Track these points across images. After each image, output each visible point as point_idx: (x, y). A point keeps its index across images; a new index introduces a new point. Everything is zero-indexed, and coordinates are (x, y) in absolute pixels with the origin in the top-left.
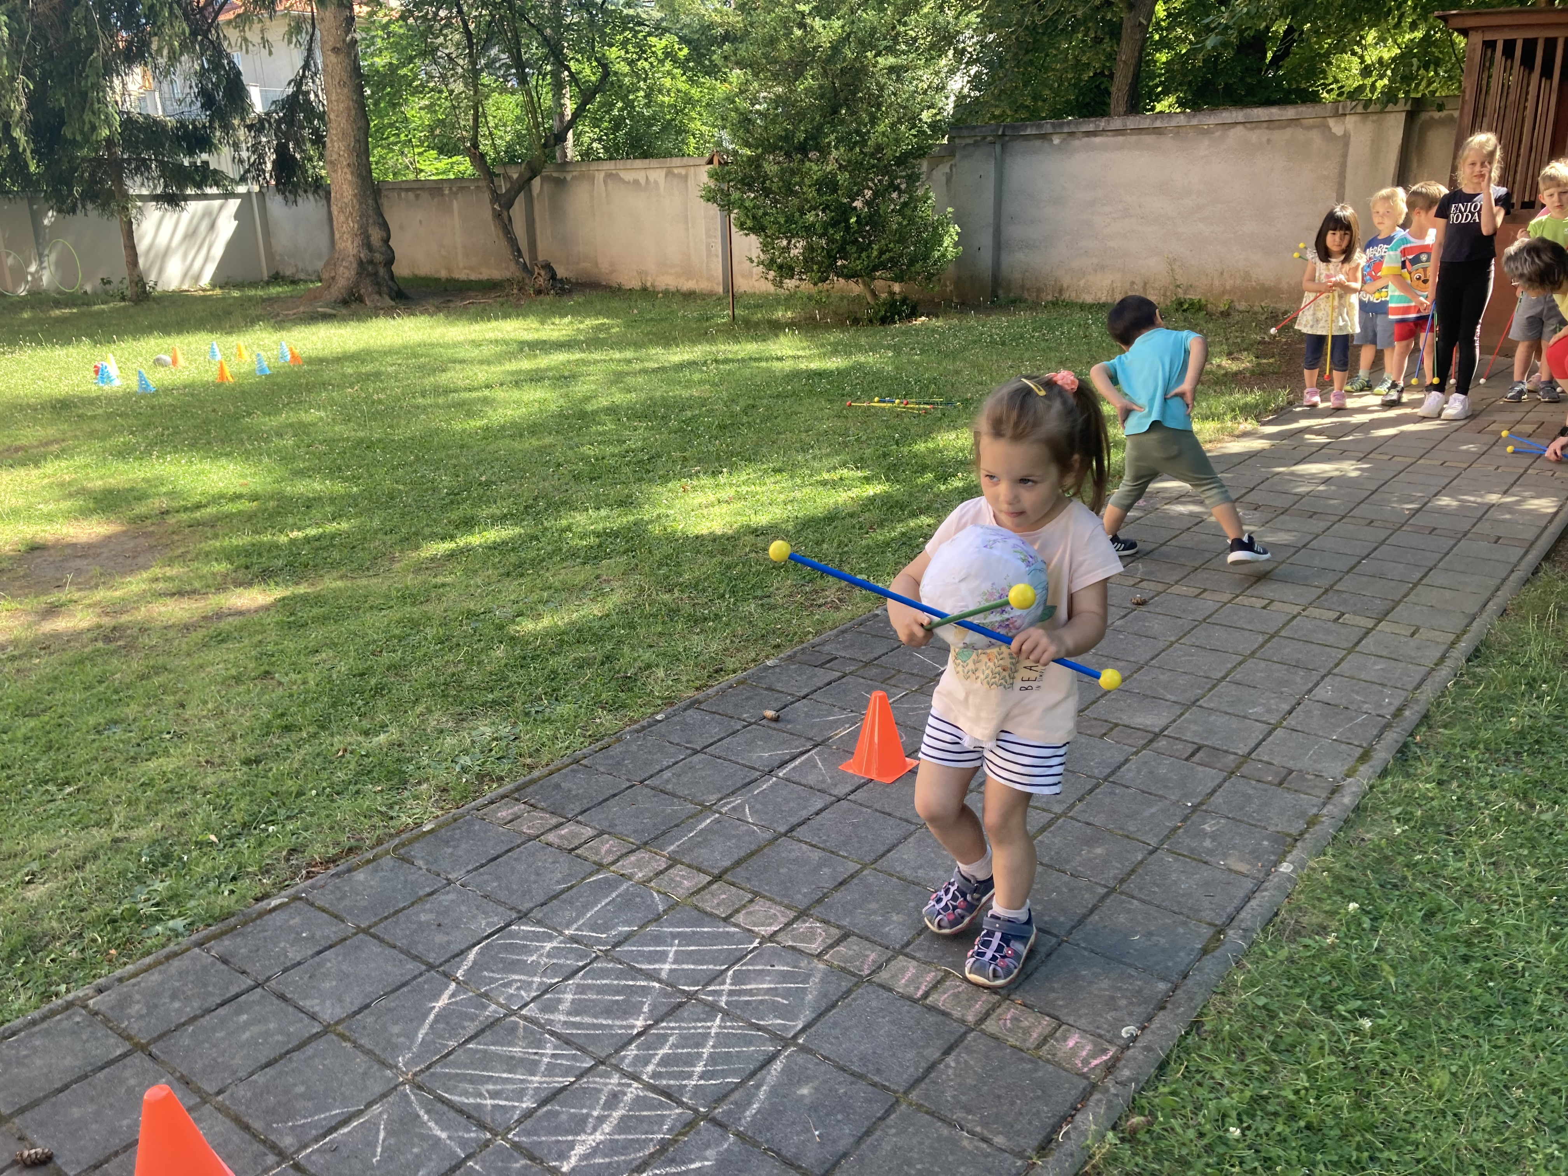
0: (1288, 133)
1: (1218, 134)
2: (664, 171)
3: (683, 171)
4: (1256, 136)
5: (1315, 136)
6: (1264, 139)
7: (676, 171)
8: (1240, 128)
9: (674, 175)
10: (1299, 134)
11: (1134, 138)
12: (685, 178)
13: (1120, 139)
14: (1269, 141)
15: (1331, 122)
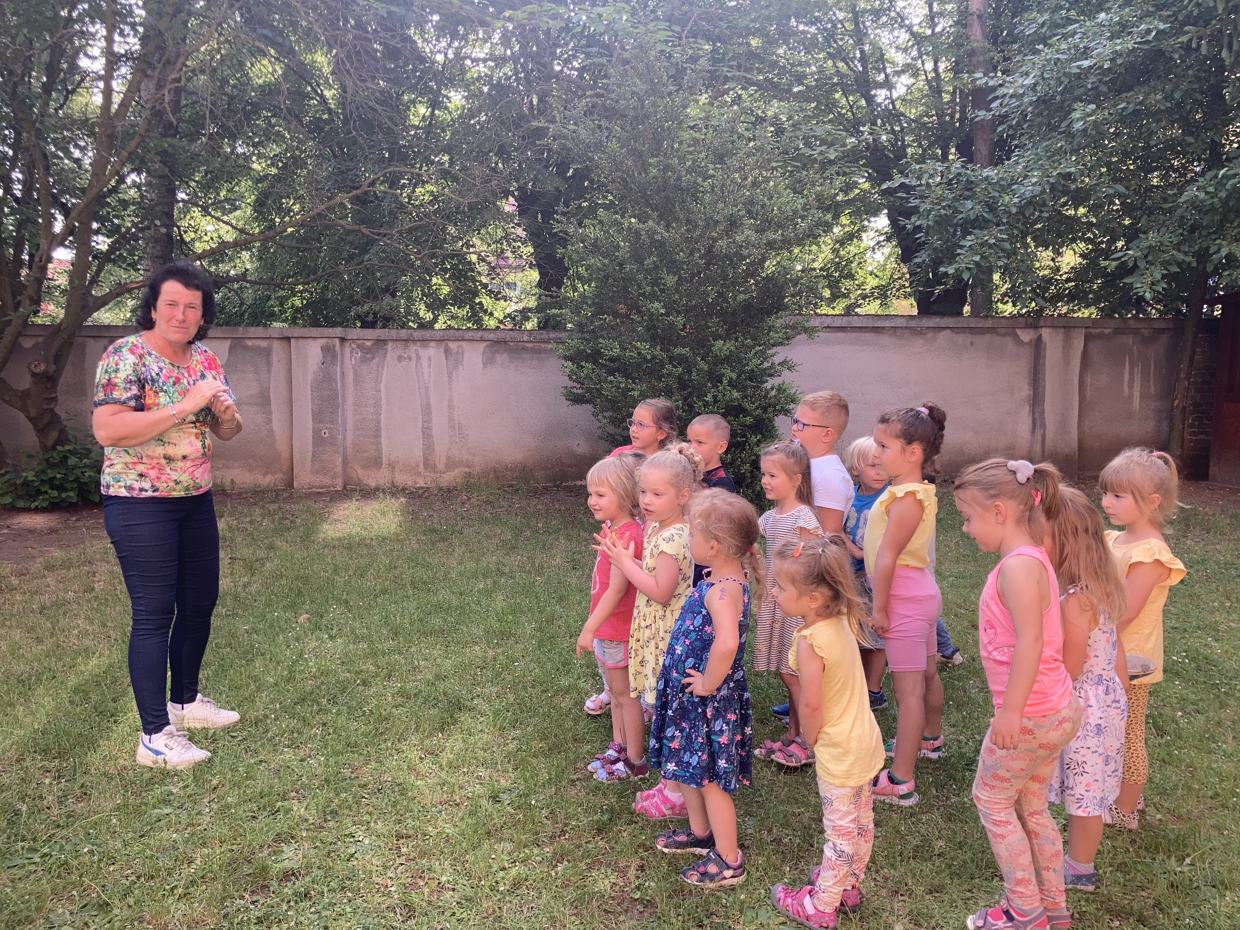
0: (987, 337)
1: (930, 335)
2: (227, 344)
3: (264, 344)
4: (961, 338)
5: (1008, 341)
6: (968, 341)
7: (249, 343)
8: (948, 332)
9: (247, 348)
10: (996, 339)
11: (854, 335)
12: (267, 353)
13: (841, 335)
14: (972, 344)
15: (1019, 332)
